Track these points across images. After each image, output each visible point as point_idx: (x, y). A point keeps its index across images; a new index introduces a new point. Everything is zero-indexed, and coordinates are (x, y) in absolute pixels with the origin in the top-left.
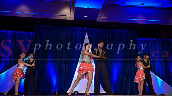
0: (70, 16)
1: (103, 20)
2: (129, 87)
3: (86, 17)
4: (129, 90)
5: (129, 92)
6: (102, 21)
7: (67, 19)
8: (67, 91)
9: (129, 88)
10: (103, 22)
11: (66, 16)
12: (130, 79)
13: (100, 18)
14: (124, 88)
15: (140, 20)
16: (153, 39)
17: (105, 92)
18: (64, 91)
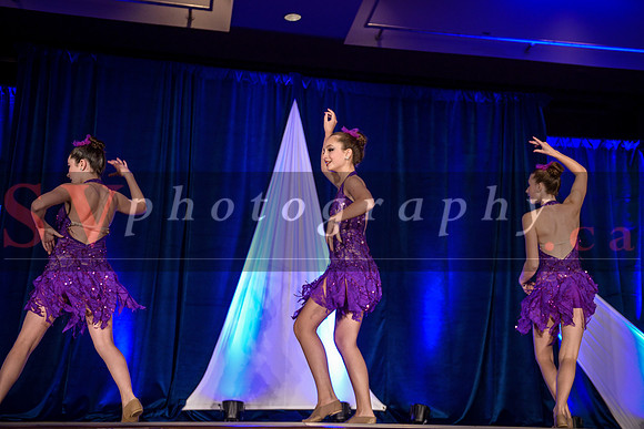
0: (210, 9)
1: (379, 38)
2: (502, 380)
3: (294, 18)
4: (500, 397)
5: (498, 409)
6: (376, 45)
7: (192, 26)
8: (188, 402)
9: (502, 389)
10: (379, 50)
11: (191, 8)
12: (506, 340)
13: (366, 26)
14: (475, 388)
15: (566, 46)
16: (628, 145)
17: (381, 407)
18: (169, 397)
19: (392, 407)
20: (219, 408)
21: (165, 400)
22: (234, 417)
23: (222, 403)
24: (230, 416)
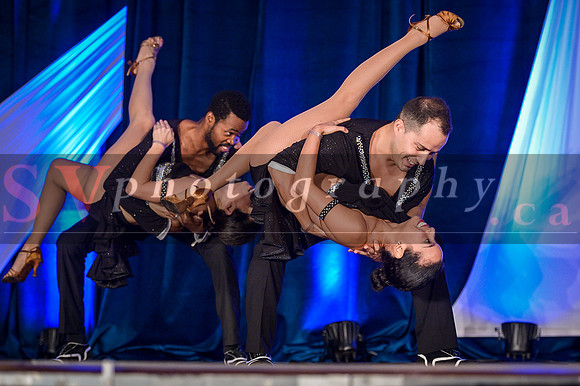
20: (496, 335)
21: (406, 323)
22: (524, 349)
23: (500, 327)
24: (516, 348)
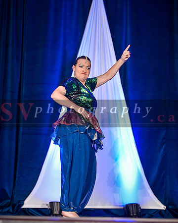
8: (25, 202)
17: (162, 207)
18: (12, 199)
19: (170, 207)
20: (47, 207)
21: (10, 201)
22: (58, 213)
23: (48, 203)
24: (55, 213)
